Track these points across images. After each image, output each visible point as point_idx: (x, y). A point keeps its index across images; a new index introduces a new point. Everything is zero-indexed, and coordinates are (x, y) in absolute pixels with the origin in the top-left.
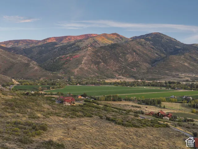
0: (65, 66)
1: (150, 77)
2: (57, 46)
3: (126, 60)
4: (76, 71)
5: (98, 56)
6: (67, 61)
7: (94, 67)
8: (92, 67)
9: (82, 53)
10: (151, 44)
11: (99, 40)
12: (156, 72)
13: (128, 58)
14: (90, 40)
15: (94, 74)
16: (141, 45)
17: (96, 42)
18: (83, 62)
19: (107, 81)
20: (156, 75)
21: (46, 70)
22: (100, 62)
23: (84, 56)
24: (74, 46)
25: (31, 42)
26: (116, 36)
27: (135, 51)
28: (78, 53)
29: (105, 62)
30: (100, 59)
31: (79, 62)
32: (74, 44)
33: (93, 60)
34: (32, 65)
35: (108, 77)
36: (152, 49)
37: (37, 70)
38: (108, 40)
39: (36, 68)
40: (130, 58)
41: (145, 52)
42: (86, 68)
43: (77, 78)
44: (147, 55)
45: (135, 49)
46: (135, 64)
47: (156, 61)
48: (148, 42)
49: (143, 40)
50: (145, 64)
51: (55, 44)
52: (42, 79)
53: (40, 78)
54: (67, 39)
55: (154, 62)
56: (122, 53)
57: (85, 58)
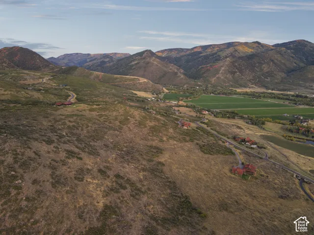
0: (205, 75)
1: (282, 87)
2: (202, 55)
3: (261, 70)
4: (213, 80)
5: (235, 66)
6: (208, 70)
7: (230, 76)
8: (228, 76)
9: (221, 63)
10: (292, 53)
11: (240, 48)
12: (290, 82)
13: (264, 68)
14: (231, 49)
15: (228, 83)
16: (280, 54)
17: (236, 51)
18: (220, 72)
19: (238, 90)
20: (289, 86)
21: (190, 78)
22: (236, 72)
23: (222, 66)
24: (216, 55)
25: (182, 50)
26: (257, 45)
27: (273, 61)
28: (217, 63)
29: (241, 71)
30: (237, 69)
31: (217, 71)
32: (216, 53)
33: (230, 70)
34: (179, 74)
35: (241, 86)
36: (291, 58)
37: (182, 78)
38: (248, 49)
39: (182, 76)
40: (265, 68)
41: (283, 61)
42: (222, 78)
43: (214, 86)
44: (284, 64)
45: (273, 58)
46: (270, 74)
47: (293, 71)
48: (289, 51)
49: (284, 48)
50: (280, 74)
51: (200, 53)
52: (185, 86)
53: (184, 85)
54: (211, 47)
55: (290, 72)
56: (258, 63)
57: (223, 68)
